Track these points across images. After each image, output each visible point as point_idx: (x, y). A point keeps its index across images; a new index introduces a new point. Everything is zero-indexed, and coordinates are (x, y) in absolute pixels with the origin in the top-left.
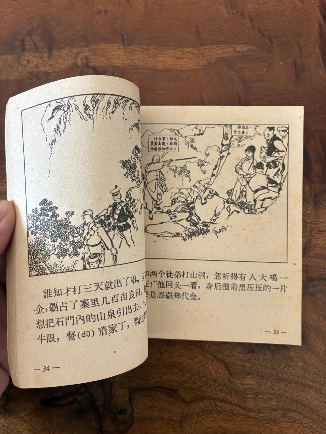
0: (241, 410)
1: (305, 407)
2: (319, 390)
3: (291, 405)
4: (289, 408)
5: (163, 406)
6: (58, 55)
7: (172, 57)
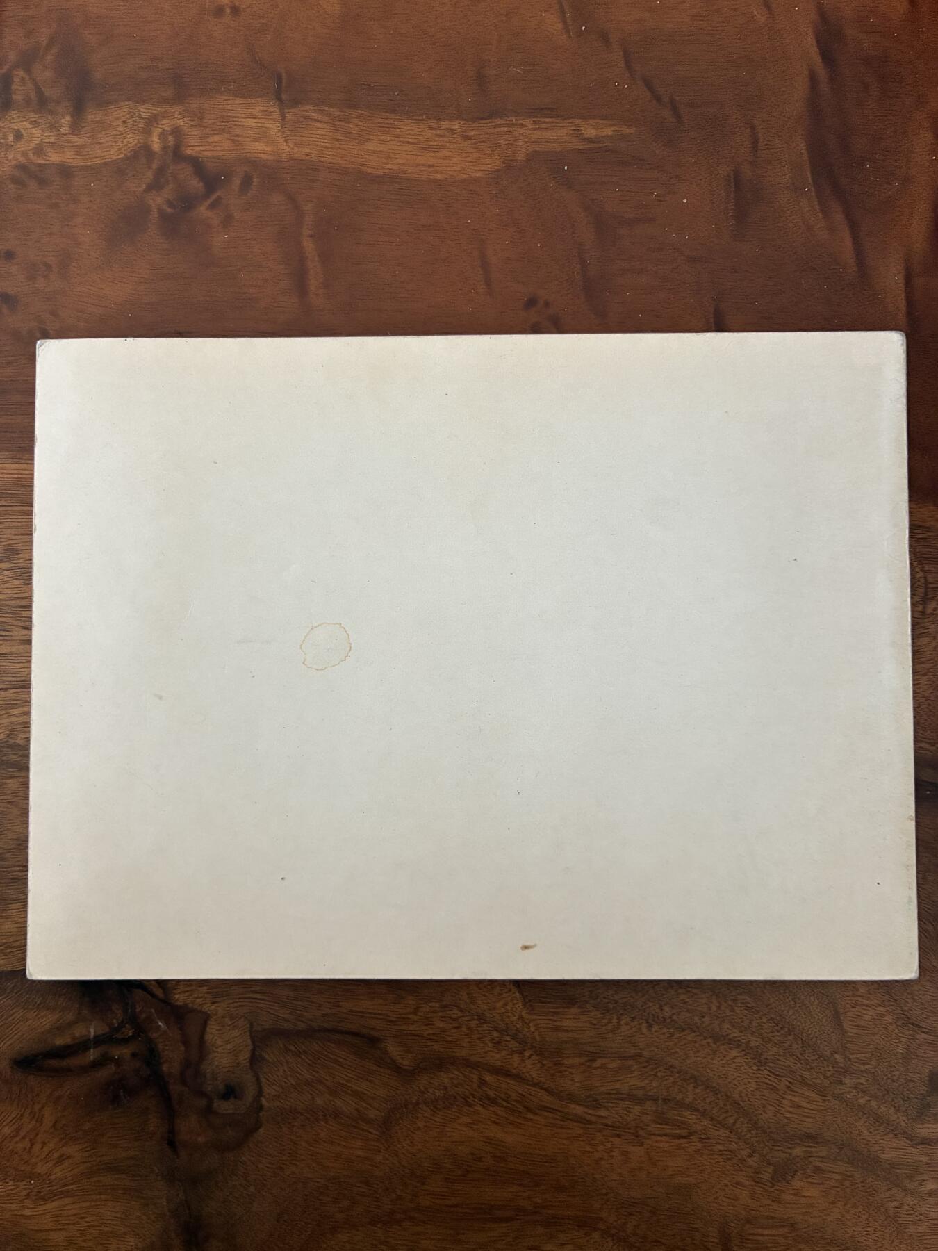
0: (546, 1096)
1: (719, 1096)
2: (757, 1051)
3: (679, 1089)
4: (675, 1098)
5: (341, 1082)
6: (99, 122)
7: (408, 142)
